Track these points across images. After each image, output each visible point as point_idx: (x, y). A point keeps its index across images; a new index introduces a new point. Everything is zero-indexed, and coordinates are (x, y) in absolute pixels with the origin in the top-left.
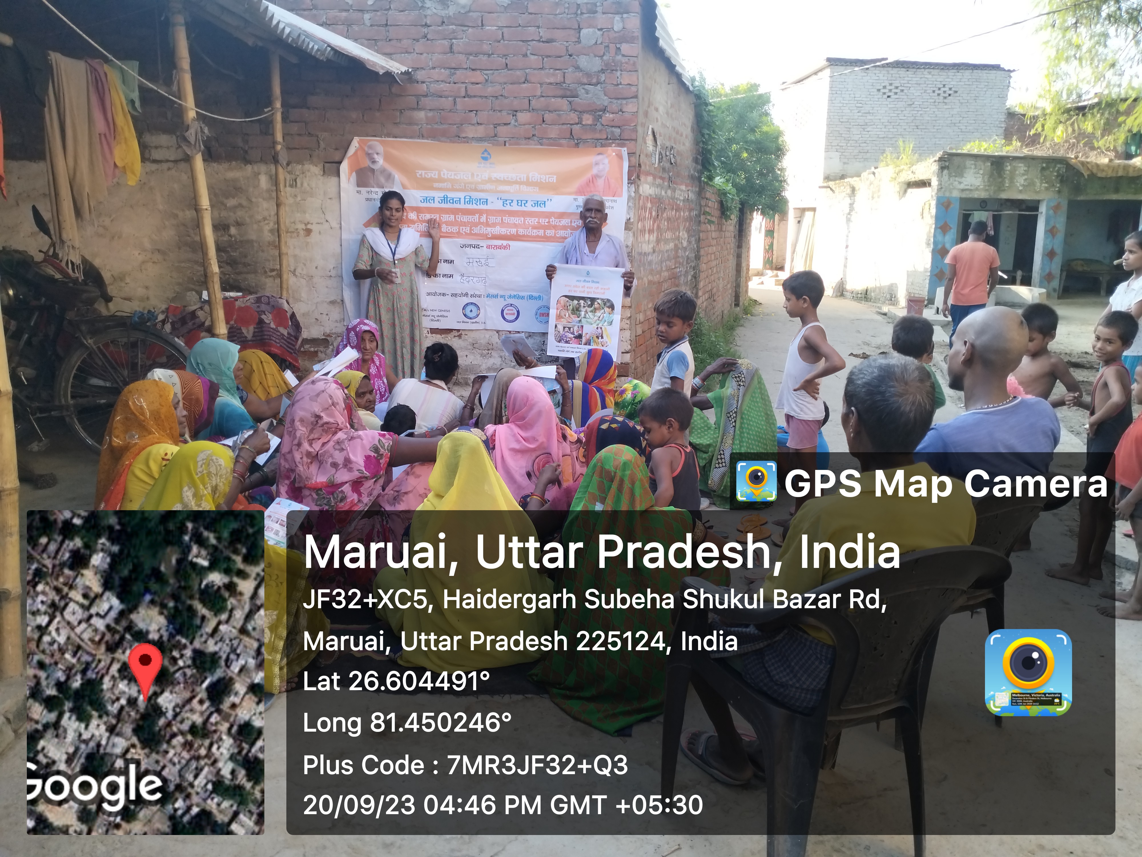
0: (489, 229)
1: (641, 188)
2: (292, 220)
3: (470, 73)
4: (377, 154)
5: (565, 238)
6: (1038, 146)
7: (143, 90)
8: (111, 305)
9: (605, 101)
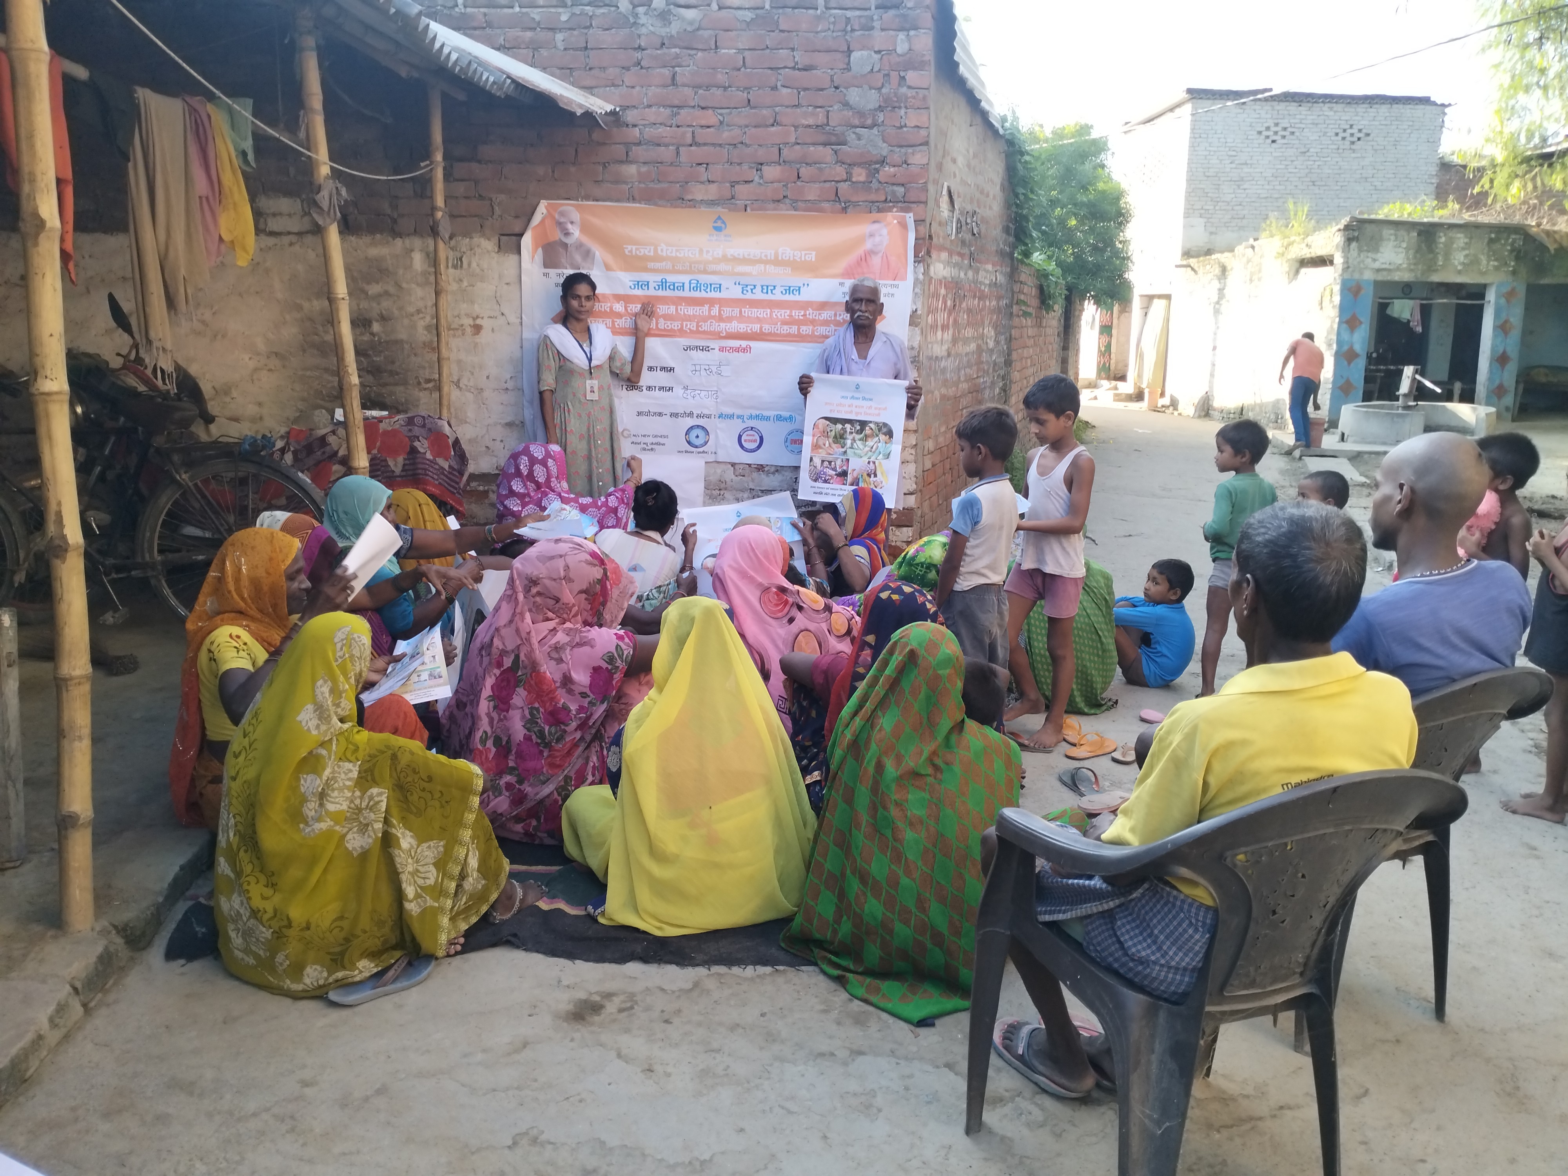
0: (723, 325)
1: (932, 268)
2: (456, 313)
3: (698, 112)
4: (572, 223)
5: (827, 337)
6: (1484, 209)
7: (259, 138)
8: (212, 427)
9: (884, 149)
